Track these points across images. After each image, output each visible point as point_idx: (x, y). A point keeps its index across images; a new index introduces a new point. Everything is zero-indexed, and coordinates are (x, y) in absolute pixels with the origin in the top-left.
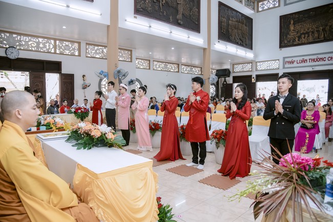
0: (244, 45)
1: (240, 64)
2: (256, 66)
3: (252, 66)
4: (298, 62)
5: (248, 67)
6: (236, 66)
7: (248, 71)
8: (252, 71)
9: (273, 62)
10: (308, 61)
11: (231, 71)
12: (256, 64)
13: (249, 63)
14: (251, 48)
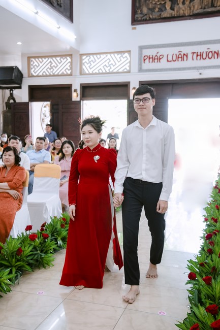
0: (55, 4)
1: (45, 57)
2: (81, 64)
3: (71, 63)
4: (170, 59)
5: (63, 66)
6: (35, 62)
7: (63, 75)
8: (71, 75)
9: (118, 56)
10: (190, 56)
11: (25, 72)
12: (81, 60)
13: (66, 56)
14: (71, 18)
